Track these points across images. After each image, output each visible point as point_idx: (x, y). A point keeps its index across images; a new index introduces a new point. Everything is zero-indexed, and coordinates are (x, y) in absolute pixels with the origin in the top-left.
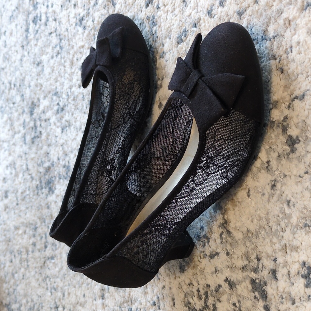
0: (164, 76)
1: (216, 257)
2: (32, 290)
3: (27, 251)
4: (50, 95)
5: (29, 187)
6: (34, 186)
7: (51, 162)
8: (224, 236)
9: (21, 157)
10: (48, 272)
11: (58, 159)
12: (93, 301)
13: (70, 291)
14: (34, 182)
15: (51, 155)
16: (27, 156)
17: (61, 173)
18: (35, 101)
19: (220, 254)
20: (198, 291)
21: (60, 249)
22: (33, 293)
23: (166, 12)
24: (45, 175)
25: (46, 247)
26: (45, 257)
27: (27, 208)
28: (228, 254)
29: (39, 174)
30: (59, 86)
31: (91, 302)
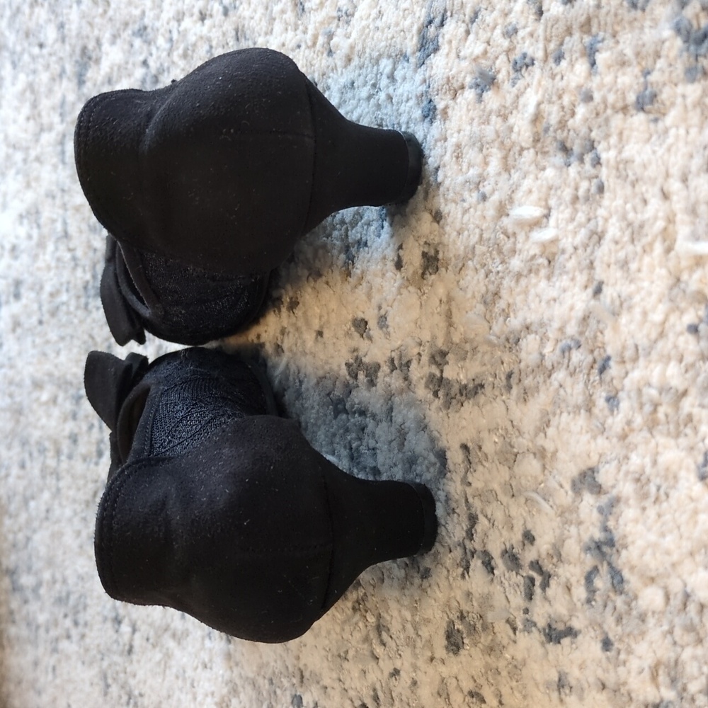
1: (566, 641)
2: (65, 553)
3: (58, 452)
4: (127, 34)
5: (68, 283)
6: (80, 284)
9: (54, 197)
12: (203, 639)
14: (79, 273)
16: (66, 198)
18: (91, 45)
19: (580, 637)
22: (67, 563)
26: (96, 481)
27: (62, 338)
28: (607, 644)
29: (91, 254)
30: (151, 9)
31: (200, 639)
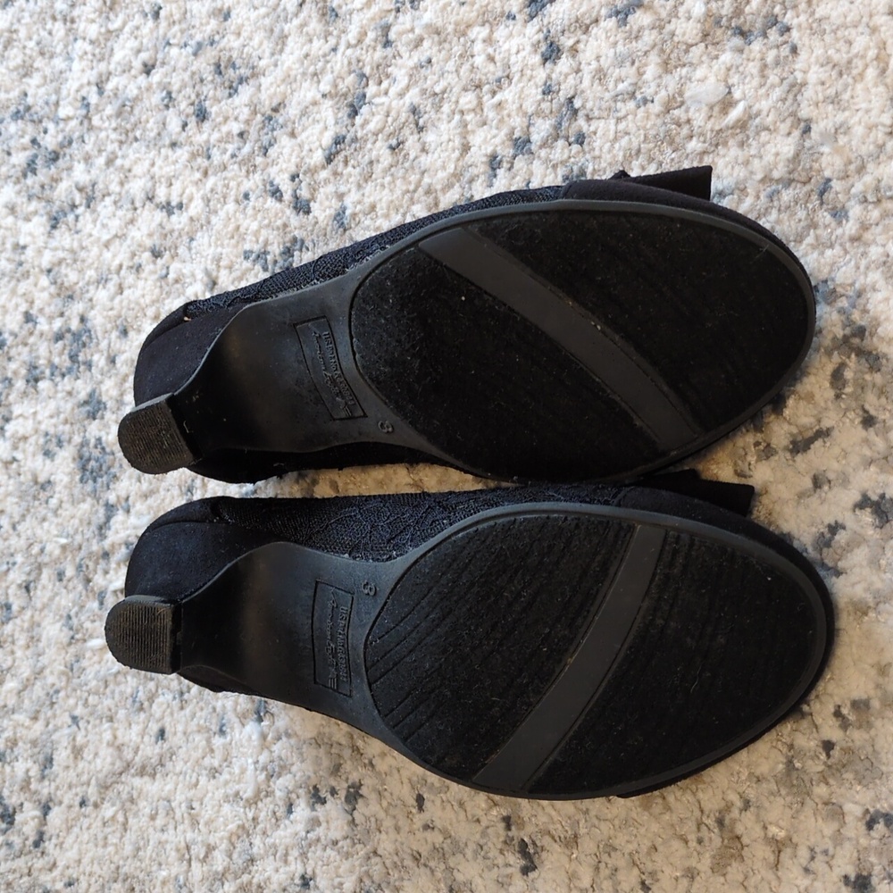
11: (28, 318)
13: (80, 740)
17: (41, 362)
19: (835, 433)
21: (28, 613)
28: (868, 421)
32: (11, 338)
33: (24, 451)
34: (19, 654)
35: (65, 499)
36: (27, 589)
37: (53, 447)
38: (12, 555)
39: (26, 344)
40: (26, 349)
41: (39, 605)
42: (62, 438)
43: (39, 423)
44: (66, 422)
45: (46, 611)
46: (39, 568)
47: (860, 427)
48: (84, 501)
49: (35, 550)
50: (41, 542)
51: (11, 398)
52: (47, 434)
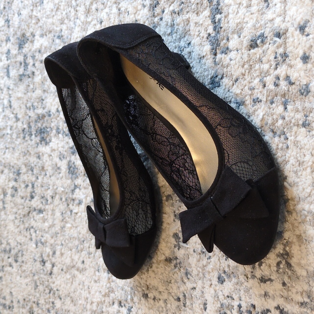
0: (225, 76)
1: (268, 283)
2: (8, 233)
3: (4, 193)
4: (51, 36)
5: (12, 126)
6: (20, 128)
7: (46, 110)
8: (282, 266)
9: (2, 90)
10: (33, 223)
12: (95, 272)
13: (63, 251)
14: (20, 124)
15: (47, 102)
16: (10, 92)
17: (60, 128)
18: (28, 34)
19: (274, 282)
20: (240, 306)
21: (52, 206)
22: (10, 237)
23: (237, 4)
24: (36, 121)
25: (32, 197)
26: (30, 207)
27: (7, 148)
28: (284, 284)
29: (27, 118)
30: (65, 30)
31: (93, 272)
32: (53, 115)
33: (54, 154)
34: (49, 216)
35: (64, 176)
36: (52, 197)
37: (62, 157)
38: (49, 185)
39: (56, 119)
40: (56, 121)
41: (55, 205)
42: (64, 156)
43: (59, 147)
44: (66, 151)
45: (57, 207)
46: (56, 193)
47: (281, 285)
48: (69, 179)
49: (55, 187)
50: (57, 185)
51: (52, 135)
52: (60, 152)
